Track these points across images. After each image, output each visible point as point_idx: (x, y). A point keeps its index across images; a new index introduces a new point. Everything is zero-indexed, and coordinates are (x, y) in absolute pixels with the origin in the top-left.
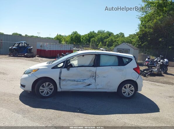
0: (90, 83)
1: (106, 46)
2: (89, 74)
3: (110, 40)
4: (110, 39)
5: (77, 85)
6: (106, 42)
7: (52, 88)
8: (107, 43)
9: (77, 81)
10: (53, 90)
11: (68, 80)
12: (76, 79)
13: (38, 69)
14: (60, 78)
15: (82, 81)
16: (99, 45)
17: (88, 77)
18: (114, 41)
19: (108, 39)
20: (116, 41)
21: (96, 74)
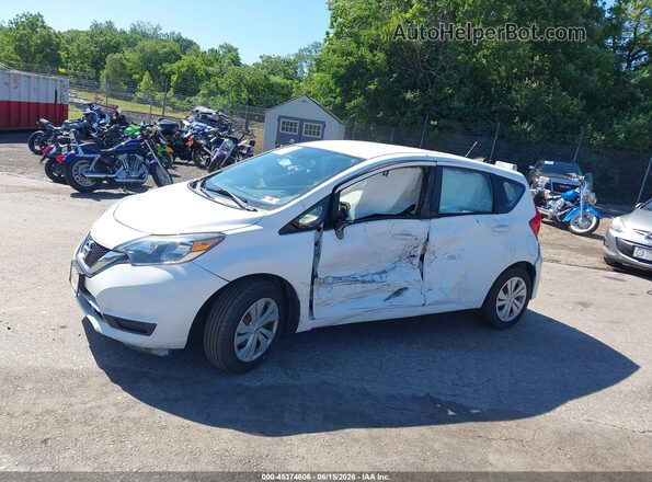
0: (404, 285)
1: (171, 92)
2: (397, 246)
3: (183, 70)
4: (185, 64)
5: (360, 296)
6: (168, 76)
7: (274, 322)
8: (174, 78)
9: (363, 282)
10: (274, 330)
11: (334, 278)
12: (358, 272)
13: (221, 237)
14: (314, 276)
15: (376, 278)
16: (142, 84)
17: (390, 261)
18: (200, 73)
19: (178, 64)
20: (209, 76)
21: (425, 250)
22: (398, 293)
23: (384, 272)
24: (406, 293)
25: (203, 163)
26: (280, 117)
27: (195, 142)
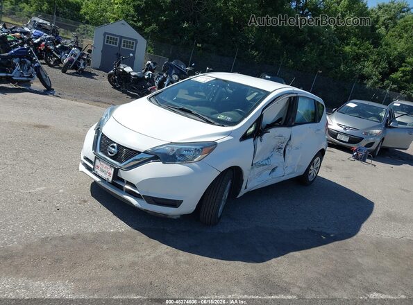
0: (276, 165)
2: (275, 143)
5: (261, 173)
9: (262, 165)
13: (215, 145)
15: (267, 162)
17: (270, 151)
21: (287, 144)
22: (273, 170)
23: (268, 158)
24: (277, 170)
25: (52, 63)
26: (105, 34)
27: (46, 47)
